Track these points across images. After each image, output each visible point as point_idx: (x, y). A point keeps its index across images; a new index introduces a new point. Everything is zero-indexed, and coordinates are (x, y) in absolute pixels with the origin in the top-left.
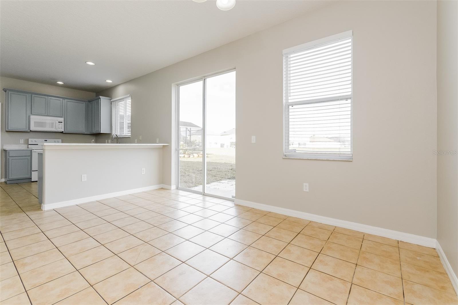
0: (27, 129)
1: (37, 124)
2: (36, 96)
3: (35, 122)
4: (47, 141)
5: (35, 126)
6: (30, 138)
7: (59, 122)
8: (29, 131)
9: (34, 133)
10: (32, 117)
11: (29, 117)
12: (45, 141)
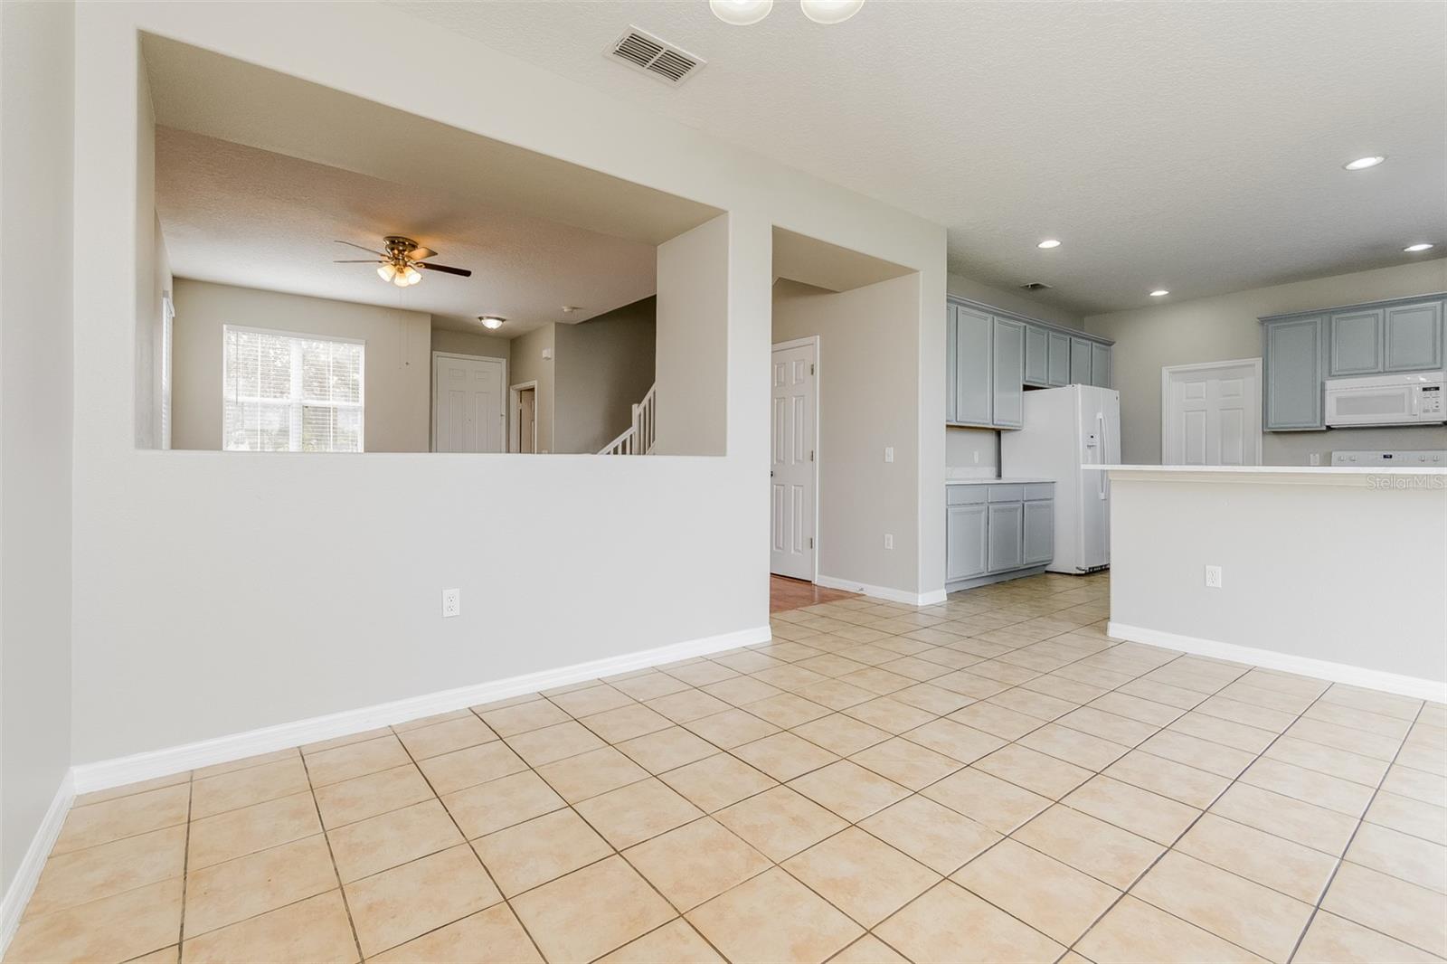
0: (1318, 424)
1: (1345, 404)
2: (1342, 318)
3: (1339, 400)
4: (1391, 457)
5: (1339, 412)
6: (1336, 450)
7: (1425, 389)
8: (1324, 428)
9: (1344, 435)
10: (1330, 384)
11: (1323, 384)
12: (1385, 457)
